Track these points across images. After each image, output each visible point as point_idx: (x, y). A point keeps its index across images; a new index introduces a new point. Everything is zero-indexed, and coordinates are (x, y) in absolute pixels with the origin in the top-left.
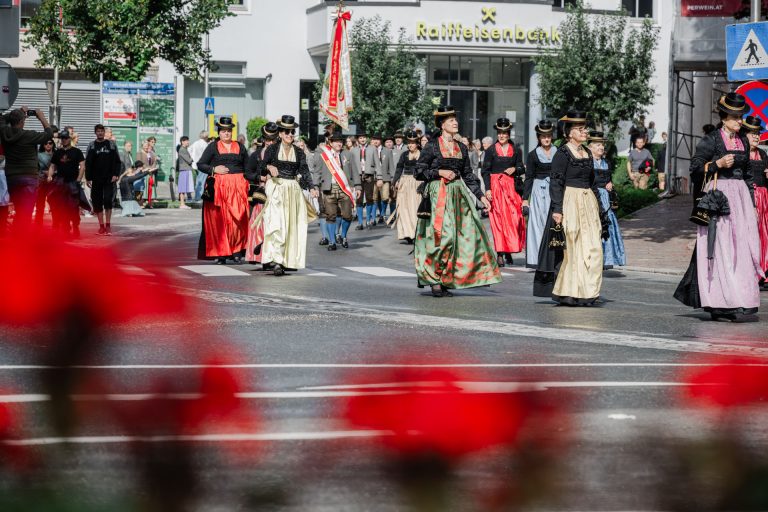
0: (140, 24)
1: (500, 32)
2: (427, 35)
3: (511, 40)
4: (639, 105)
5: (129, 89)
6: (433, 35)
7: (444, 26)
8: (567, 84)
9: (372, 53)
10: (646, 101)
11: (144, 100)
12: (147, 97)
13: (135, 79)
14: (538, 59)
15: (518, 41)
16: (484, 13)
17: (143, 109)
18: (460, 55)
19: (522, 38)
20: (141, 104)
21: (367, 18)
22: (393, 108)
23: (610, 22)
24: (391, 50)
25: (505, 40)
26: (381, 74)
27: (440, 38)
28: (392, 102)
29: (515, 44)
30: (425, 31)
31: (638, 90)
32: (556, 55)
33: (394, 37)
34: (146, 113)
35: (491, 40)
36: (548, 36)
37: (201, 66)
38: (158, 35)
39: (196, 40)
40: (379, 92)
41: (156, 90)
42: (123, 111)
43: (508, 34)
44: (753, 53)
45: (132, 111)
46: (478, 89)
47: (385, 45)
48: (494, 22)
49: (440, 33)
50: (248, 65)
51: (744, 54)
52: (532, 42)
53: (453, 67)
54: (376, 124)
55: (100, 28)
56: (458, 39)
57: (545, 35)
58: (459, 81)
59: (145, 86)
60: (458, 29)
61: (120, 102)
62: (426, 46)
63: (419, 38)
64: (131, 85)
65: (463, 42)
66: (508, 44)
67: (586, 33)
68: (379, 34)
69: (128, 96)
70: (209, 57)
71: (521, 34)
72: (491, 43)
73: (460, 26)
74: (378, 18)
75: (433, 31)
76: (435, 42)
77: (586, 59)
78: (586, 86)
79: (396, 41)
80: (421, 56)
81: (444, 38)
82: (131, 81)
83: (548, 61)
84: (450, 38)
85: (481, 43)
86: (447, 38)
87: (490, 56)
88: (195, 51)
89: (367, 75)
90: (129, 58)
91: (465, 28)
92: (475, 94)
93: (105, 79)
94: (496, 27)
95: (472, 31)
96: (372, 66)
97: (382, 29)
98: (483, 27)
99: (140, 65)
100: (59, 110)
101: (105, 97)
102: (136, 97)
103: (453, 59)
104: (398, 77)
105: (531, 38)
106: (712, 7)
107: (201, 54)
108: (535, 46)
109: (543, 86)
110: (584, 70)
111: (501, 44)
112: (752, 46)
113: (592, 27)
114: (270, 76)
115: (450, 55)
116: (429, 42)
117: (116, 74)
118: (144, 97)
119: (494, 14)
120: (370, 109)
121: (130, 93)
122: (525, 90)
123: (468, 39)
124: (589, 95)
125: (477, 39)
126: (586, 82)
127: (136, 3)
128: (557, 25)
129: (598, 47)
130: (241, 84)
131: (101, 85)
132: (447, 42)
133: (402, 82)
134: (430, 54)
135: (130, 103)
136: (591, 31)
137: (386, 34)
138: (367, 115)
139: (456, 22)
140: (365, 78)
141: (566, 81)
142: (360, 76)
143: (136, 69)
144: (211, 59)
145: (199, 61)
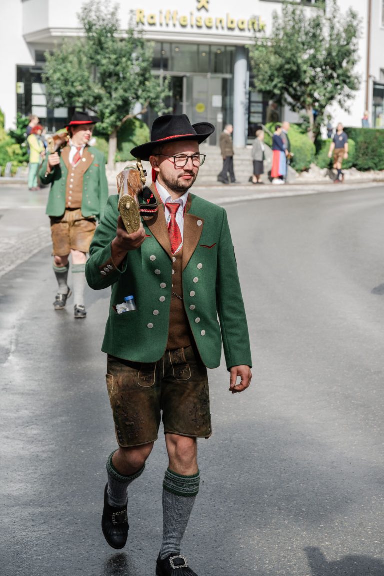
1: (213, 20)
2: (145, 21)
3: (223, 28)
4: (347, 89)
6: (152, 21)
7: (161, 13)
8: (287, 70)
10: (353, 88)
15: (230, 29)
16: (199, 2)
18: (171, 43)
19: (233, 26)
22: (126, 91)
24: (121, 35)
25: (217, 28)
26: (114, 57)
27: (158, 24)
28: (125, 85)
29: (226, 32)
30: (144, 17)
31: (349, 77)
32: (270, 43)
33: (124, 22)
35: (205, 27)
40: (111, 75)
43: (221, 22)
46: (188, 75)
47: (114, 30)
48: (207, 10)
52: (242, 30)
54: (107, 107)
56: (175, 26)
60: (175, 16)
62: (146, 32)
63: (138, 24)
65: (179, 29)
66: (220, 32)
68: (109, 17)
71: (232, 23)
72: (204, 30)
73: (177, 13)
75: (152, 18)
76: (153, 29)
78: (305, 72)
79: (125, 26)
80: (149, 41)
81: (161, 25)
84: (167, 25)
85: (196, 30)
86: (164, 25)
87: (199, 44)
89: (99, 57)
91: (181, 15)
92: (185, 80)
94: (209, 15)
95: (189, 18)
96: (102, 49)
97: (111, 11)
98: (197, 14)
103: (165, 46)
105: (241, 27)
111: (214, 31)
115: (162, 43)
116: (147, 28)
123: (184, 26)
124: (307, 80)
125: (192, 26)
126: (305, 68)
132: (164, 29)
137: (116, 17)
138: (98, 98)
139: (173, 9)
140: (98, 61)
141: (287, 67)
142: (92, 58)
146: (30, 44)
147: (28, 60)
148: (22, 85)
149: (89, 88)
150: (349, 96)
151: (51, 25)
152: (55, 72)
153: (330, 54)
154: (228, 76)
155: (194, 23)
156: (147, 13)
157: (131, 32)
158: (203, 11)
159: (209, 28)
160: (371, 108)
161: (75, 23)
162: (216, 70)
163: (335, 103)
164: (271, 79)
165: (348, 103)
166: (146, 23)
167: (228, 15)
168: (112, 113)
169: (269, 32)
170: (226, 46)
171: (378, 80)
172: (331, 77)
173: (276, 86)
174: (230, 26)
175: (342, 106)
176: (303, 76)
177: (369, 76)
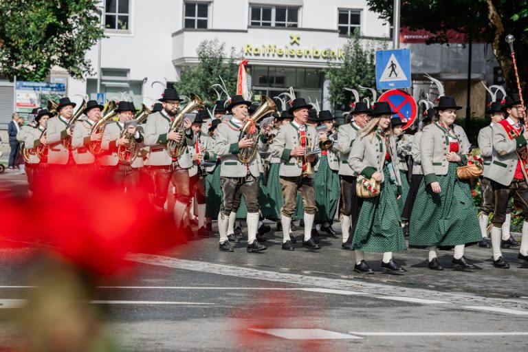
0: (40, 43)
1: (302, 51)
2: (252, 52)
3: (310, 57)
5: (34, 87)
6: (256, 53)
7: (264, 46)
9: (212, 64)
11: (44, 95)
12: (47, 92)
13: (38, 80)
14: (328, 70)
15: (315, 57)
16: (292, 38)
17: (43, 101)
18: (276, 67)
19: (317, 55)
20: (42, 97)
21: (209, 40)
23: (377, 46)
24: (225, 62)
25: (306, 57)
27: (261, 55)
29: (312, 60)
30: (251, 49)
32: (340, 67)
33: (227, 53)
35: (296, 56)
36: (336, 54)
37: (84, 72)
39: (81, 54)
41: (52, 88)
42: (29, 102)
43: (308, 52)
44: (393, 70)
47: (221, 59)
48: (298, 44)
49: (261, 51)
50: (131, 71)
51: (388, 70)
52: (324, 58)
53: (270, 75)
55: (13, 44)
56: (273, 55)
57: (333, 53)
58: (275, 84)
59: (45, 85)
60: (273, 48)
61: (28, 96)
62: (252, 60)
63: (246, 54)
64: (36, 84)
65: (277, 58)
66: (308, 59)
67: (362, 53)
68: (217, 51)
69: (33, 91)
70: (89, 66)
71: (317, 53)
72: (296, 59)
73: (275, 47)
74: (216, 40)
75: (257, 50)
76: (258, 57)
77: (359, 71)
79: (229, 56)
81: (264, 55)
82: (36, 81)
83: (334, 71)
84: (268, 55)
85: (289, 58)
86: (266, 55)
87: (296, 68)
88: (80, 62)
89: (208, 79)
90: (35, 66)
93: (18, 80)
94: (299, 48)
95: (284, 50)
96: (212, 74)
97: (219, 48)
98: (291, 48)
99: (42, 70)
101: (17, 92)
102: (38, 92)
103: (270, 69)
104: (230, 81)
105: (324, 56)
106: (421, 37)
107: (84, 64)
108: (326, 61)
109: (330, 89)
110: (358, 78)
111: (303, 59)
112: (393, 65)
113: (364, 49)
114: (146, 79)
115: (269, 66)
116: (253, 57)
117: (26, 77)
118: (44, 92)
119: (298, 39)
121: (34, 89)
122: (320, 91)
123: (280, 56)
125: (287, 56)
127: (38, 28)
128: (341, 47)
129: (369, 62)
130: (126, 85)
131: (15, 83)
132: (266, 58)
133: (232, 85)
134: (255, 66)
135: (34, 96)
136: (364, 51)
137: (222, 52)
139: (272, 44)
140: (207, 81)
142: (204, 80)
143: (39, 73)
144: (91, 68)
145: (82, 68)
146: (177, 67)
151: (185, 56)
152: (181, 89)
155: (288, 53)
158: (295, 44)
159: (299, 57)
161: (196, 55)
166: (253, 54)
167: (313, 47)
169: (342, 60)
170: (317, 69)
174: (315, 55)
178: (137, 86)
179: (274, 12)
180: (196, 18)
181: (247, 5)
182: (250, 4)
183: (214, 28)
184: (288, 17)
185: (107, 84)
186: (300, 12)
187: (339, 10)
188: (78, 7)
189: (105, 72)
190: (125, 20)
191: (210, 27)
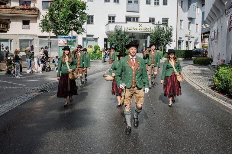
0: (66, 20)
1: (142, 28)
4: (170, 42)
5: (64, 37)
7: (132, 27)
10: (171, 41)
12: (69, 39)
15: (146, 30)
16: (139, 25)
17: (68, 42)
18: (134, 33)
20: (68, 41)
21: (117, 25)
26: (121, 36)
29: (145, 31)
31: (170, 39)
33: (123, 29)
34: (69, 43)
37: (82, 32)
38: (70, 23)
39: (81, 26)
40: (120, 40)
41: (71, 38)
42: (63, 42)
43: (144, 29)
45: (65, 43)
47: (121, 31)
50: (94, 35)
52: (148, 30)
56: (134, 30)
57: (151, 29)
58: (134, 38)
59: (68, 37)
61: (62, 40)
62: (129, 31)
63: (127, 29)
64: (65, 36)
66: (144, 31)
68: (120, 28)
72: (141, 30)
74: (120, 25)
76: (130, 30)
80: (128, 33)
85: (139, 30)
87: (140, 33)
89: (118, 36)
90: (65, 30)
91: (136, 27)
92: (137, 40)
93: (59, 35)
95: (137, 28)
96: (119, 34)
98: (139, 27)
99: (67, 31)
100: (51, 43)
101: (59, 39)
104: (124, 37)
107: (82, 29)
108: (149, 31)
111: (143, 31)
113: (161, 27)
114: (99, 37)
115: (132, 33)
116: (129, 30)
118: (68, 39)
119: (141, 25)
120: (119, 43)
123: (136, 30)
124: (161, 40)
126: (161, 37)
127: (65, 15)
130: (93, 39)
132: (132, 30)
135: (65, 40)
138: (118, 44)
139: (134, 26)
141: (157, 37)
143: (66, 32)
144: (84, 30)
145: (81, 30)
146: (107, 34)
147: (106, 37)
148: (105, 42)
149: (116, 42)
150: (170, 43)
151: (110, 30)
153: (166, 35)
154: (146, 39)
155: (138, 29)
156: (129, 27)
157: (124, 31)
159: (142, 30)
160: (177, 46)
161: (114, 30)
162: (145, 38)
163: (168, 45)
164: (154, 40)
165: (170, 44)
167: (145, 27)
168: (121, 47)
169: (154, 30)
170: (146, 33)
171: (179, 40)
172: (166, 39)
173: (154, 41)
174: (146, 29)
175: (169, 45)
176: (160, 39)
177: (177, 39)
178: (96, 39)
179: (132, 19)
180: (112, 21)
181: (125, 17)
182: (126, 17)
183: (116, 22)
184: (136, 19)
185: (88, 39)
186: (139, 19)
187: (149, 18)
188: (79, 8)
189: (88, 36)
190: (92, 22)
191: (115, 22)
